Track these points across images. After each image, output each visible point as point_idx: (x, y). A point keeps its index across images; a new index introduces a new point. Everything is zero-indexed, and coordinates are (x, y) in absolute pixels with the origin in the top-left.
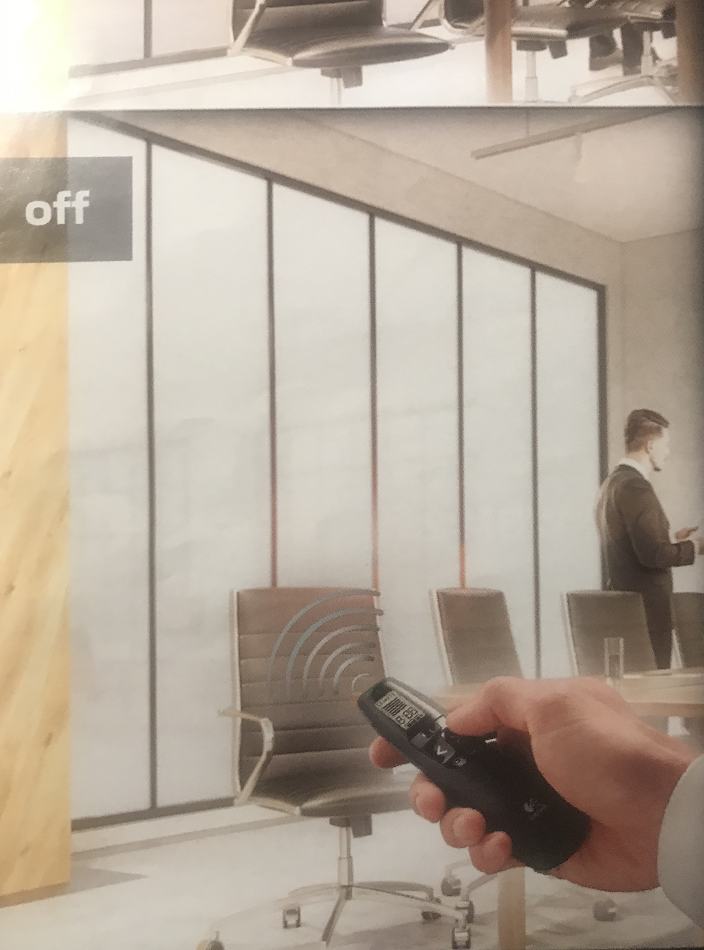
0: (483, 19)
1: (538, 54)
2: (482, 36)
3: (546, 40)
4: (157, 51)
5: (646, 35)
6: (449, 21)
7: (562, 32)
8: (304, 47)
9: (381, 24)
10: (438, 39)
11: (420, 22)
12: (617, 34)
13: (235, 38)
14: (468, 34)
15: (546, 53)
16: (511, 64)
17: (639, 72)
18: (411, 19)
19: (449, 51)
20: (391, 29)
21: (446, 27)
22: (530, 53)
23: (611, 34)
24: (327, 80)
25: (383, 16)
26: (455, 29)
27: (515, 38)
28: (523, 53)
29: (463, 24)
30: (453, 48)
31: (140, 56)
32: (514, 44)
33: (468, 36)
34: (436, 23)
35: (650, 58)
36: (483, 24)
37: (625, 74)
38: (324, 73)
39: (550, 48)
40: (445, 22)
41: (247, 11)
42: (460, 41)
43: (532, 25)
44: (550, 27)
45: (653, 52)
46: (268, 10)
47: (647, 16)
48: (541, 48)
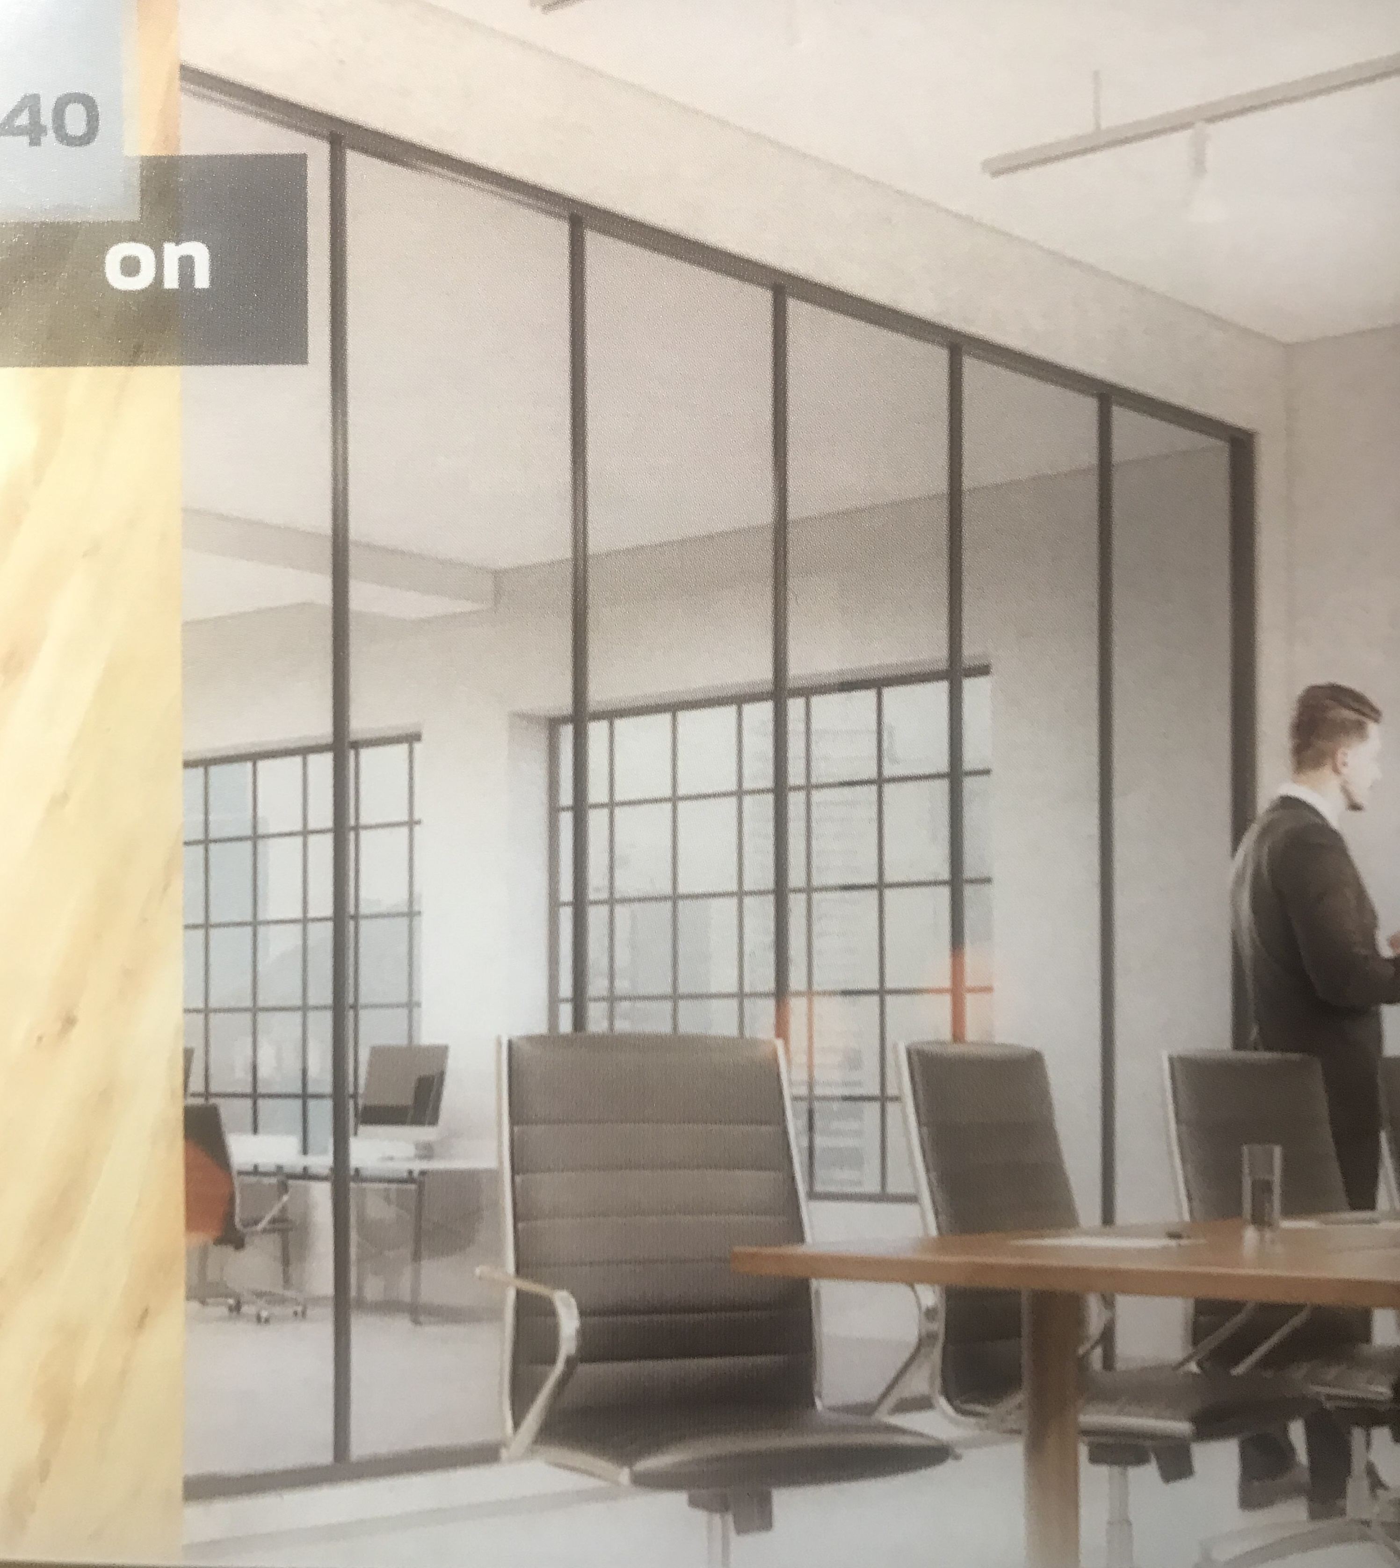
0: (1020, 1397)
1: (1134, 1472)
2: (1018, 1432)
3: (1148, 1443)
4: (360, 1448)
5: (1357, 1435)
6: (950, 1400)
7: (1182, 1427)
8: (655, 1446)
9: (813, 1404)
10: (927, 1437)
11: (891, 1401)
12: (1297, 1432)
13: (517, 1424)
14: (988, 1427)
15: (1150, 1471)
16: (1076, 1491)
17: (1342, 1512)
18: (873, 1395)
19: (950, 1464)
20: (834, 1416)
21: (944, 1412)
22: (1116, 1470)
23: (1285, 1431)
24: (700, 1516)
25: (816, 1388)
26: (963, 1418)
27: (1086, 1439)
28: (1103, 1470)
29: (979, 1408)
30: (957, 1457)
31: (326, 1457)
32: (1083, 1451)
33: (988, 1433)
34: (923, 1404)
35: (1365, 1483)
36: (1020, 1407)
37: (1314, 1515)
38: (694, 1503)
39: (1158, 1459)
40: (942, 1402)
41: (540, 1368)
42: (971, 1444)
43: (1120, 1412)
44: (1157, 1417)
45: (1371, 1471)
46: (583, 1369)
47: (1360, 1395)
48: (1140, 1459)
